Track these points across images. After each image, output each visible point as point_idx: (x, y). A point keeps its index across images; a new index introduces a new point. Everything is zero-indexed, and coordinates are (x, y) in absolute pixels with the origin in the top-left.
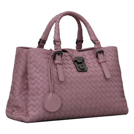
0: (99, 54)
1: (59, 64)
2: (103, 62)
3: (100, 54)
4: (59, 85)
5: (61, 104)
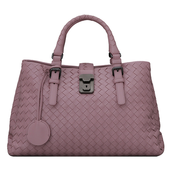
0: (115, 72)
1: (54, 84)
2: (119, 82)
3: (118, 71)
4: (50, 110)
5: (49, 136)
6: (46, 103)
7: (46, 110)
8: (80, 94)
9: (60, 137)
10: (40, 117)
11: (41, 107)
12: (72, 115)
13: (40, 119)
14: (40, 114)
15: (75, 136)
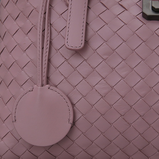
4: (66, 60)
5: (71, 121)
6: (57, 43)
7: (57, 60)
8: (145, 21)
9: (92, 124)
10: (45, 78)
11: (46, 55)
12: (123, 74)
13: (45, 82)
14: (45, 70)
15: (130, 124)
